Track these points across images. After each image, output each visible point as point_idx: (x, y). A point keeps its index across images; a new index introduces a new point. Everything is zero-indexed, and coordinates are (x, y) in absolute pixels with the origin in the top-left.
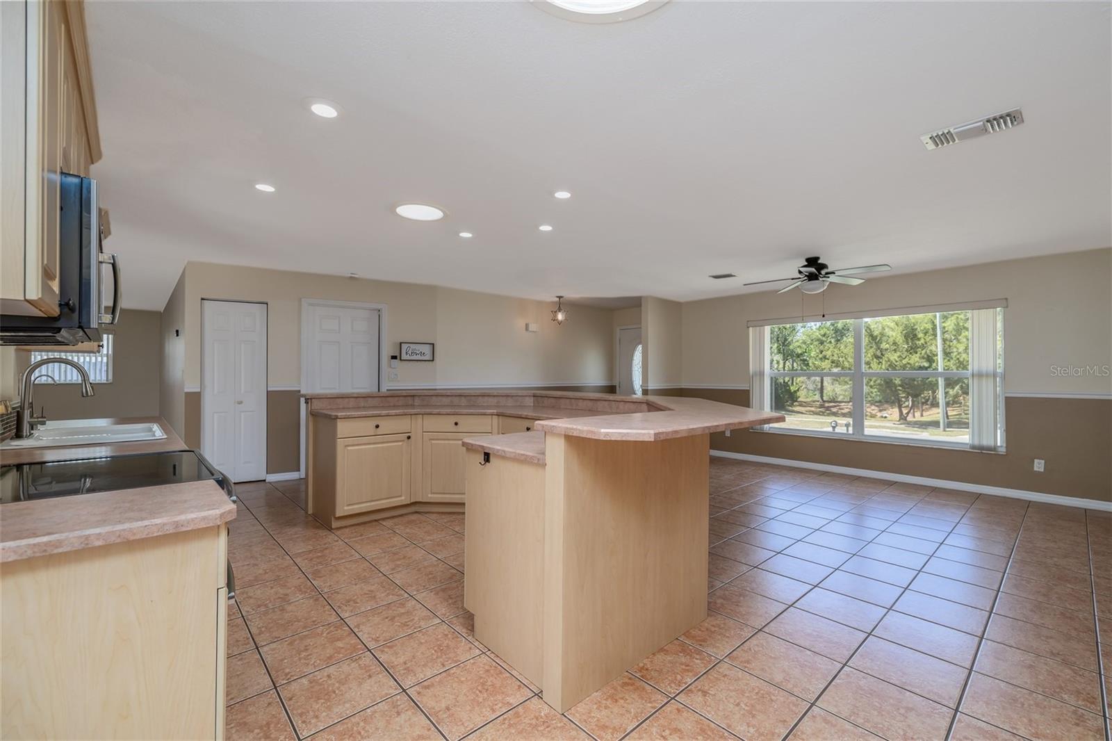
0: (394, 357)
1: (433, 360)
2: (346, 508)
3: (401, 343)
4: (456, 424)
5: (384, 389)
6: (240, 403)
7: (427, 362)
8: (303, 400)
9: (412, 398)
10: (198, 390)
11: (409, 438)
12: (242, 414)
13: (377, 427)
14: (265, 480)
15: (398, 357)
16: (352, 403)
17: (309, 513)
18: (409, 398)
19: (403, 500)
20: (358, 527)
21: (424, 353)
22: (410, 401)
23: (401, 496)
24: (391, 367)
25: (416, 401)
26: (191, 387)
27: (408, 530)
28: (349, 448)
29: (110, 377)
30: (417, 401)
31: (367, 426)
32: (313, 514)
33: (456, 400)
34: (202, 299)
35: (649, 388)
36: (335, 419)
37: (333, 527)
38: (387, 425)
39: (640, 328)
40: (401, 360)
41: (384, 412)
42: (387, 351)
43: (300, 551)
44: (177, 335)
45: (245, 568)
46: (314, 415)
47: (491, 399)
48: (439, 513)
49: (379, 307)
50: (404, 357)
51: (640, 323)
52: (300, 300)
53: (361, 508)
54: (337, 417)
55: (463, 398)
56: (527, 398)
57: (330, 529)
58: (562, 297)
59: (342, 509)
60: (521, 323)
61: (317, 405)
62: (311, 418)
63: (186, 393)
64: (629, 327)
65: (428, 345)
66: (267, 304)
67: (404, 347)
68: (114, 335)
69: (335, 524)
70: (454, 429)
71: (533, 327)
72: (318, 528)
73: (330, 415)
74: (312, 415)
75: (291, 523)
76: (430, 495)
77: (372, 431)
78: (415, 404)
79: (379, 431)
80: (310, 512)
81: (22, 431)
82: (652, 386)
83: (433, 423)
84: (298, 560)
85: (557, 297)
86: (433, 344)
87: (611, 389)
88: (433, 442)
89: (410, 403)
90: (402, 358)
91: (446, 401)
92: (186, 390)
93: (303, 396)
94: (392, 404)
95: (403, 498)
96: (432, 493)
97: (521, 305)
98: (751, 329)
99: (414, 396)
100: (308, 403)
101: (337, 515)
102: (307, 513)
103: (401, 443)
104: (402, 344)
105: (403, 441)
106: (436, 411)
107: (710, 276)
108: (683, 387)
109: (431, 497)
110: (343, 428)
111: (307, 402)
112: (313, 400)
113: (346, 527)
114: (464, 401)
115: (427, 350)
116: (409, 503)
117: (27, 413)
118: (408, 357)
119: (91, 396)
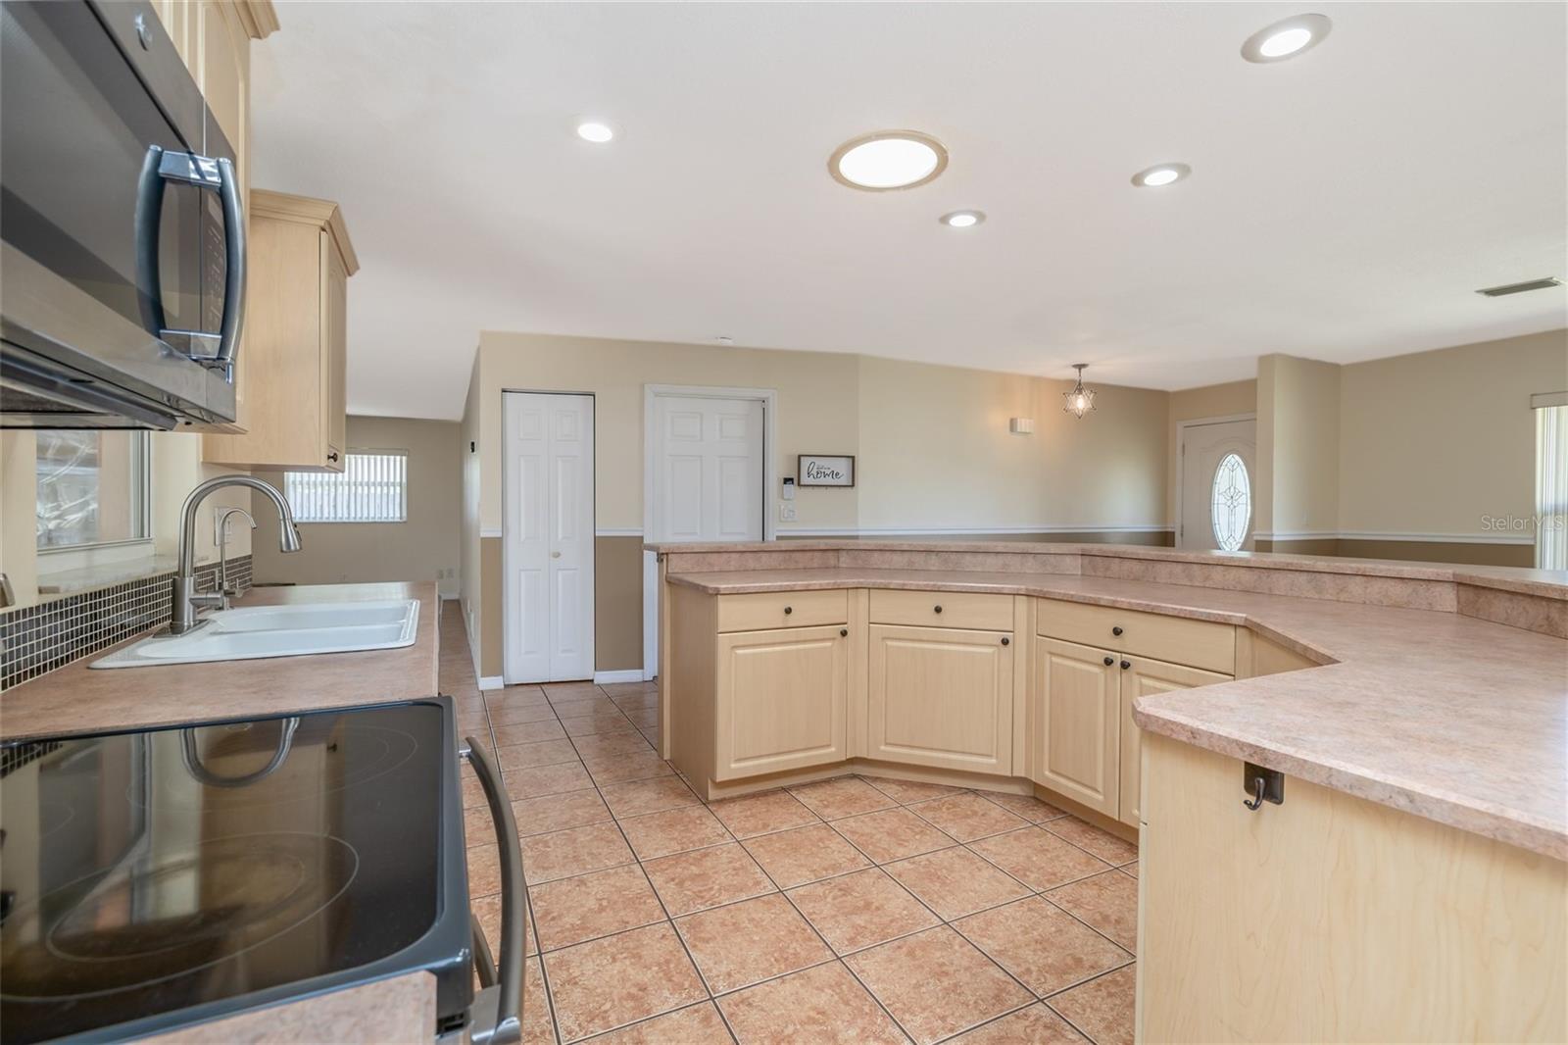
0: (787, 481)
1: (853, 486)
2: (733, 766)
3: (799, 457)
4: (938, 610)
5: (771, 537)
6: (557, 555)
7: (843, 489)
8: (650, 558)
9: (835, 554)
10: (499, 535)
11: (844, 633)
12: (560, 573)
13: (788, 611)
14: (592, 681)
15: (796, 482)
16: (734, 561)
17: (665, 758)
18: (831, 554)
19: (831, 753)
20: (753, 801)
21: (837, 474)
22: (831, 559)
23: (829, 746)
24: (783, 498)
25: (842, 559)
26: (488, 530)
27: (851, 823)
28: (740, 652)
29: (404, 514)
30: (845, 560)
31: (768, 610)
32: (671, 761)
33: (919, 559)
34: (504, 391)
35: (1275, 539)
36: (711, 595)
37: (710, 798)
38: (808, 608)
39: (1255, 419)
40: (799, 485)
41: (800, 584)
42: (777, 471)
43: (660, 854)
44: (473, 451)
45: (565, 887)
46: (673, 583)
47: (990, 560)
48: (901, 783)
49: (762, 394)
50: (805, 480)
51: (1255, 411)
52: (642, 386)
53: (759, 765)
54: (717, 593)
55: (933, 556)
56: (1068, 559)
57: (706, 803)
58: (1084, 366)
59: (730, 765)
60: (997, 419)
61: (677, 566)
62: (666, 589)
63: (482, 539)
64: (1218, 419)
65: (844, 459)
66: (594, 396)
67: (805, 462)
68: (408, 456)
69: (713, 794)
70: (934, 619)
71: (1024, 425)
72: (682, 795)
73: (705, 587)
74: (669, 582)
75: (635, 780)
76: (883, 748)
77: (779, 619)
78: (841, 565)
79: (792, 620)
80: (667, 756)
81: (183, 619)
82: (1281, 532)
83: (886, 606)
84: (658, 880)
85: (1075, 366)
86: (853, 458)
87: (1165, 539)
88: (889, 643)
89: (832, 562)
90: (802, 483)
91: (899, 560)
92: (483, 535)
93: (651, 548)
94: (801, 566)
95: (833, 749)
96: (887, 744)
97: (1003, 385)
98: (1540, 411)
99: (838, 550)
100: (662, 560)
101: (721, 777)
102: (661, 756)
103: (829, 644)
104: (802, 458)
105: (834, 639)
106: (896, 582)
107: (1478, 292)
108: (1340, 537)
109: (884, 751)
110: (729, 613)
111: (660, 560)
112: (670, 556)
113: (732, 800)
114: (934, 562)
115: (842, 466)
116: (844, 759)
117: (189, 583)
118: (811, 481)
119: (296, 550)
